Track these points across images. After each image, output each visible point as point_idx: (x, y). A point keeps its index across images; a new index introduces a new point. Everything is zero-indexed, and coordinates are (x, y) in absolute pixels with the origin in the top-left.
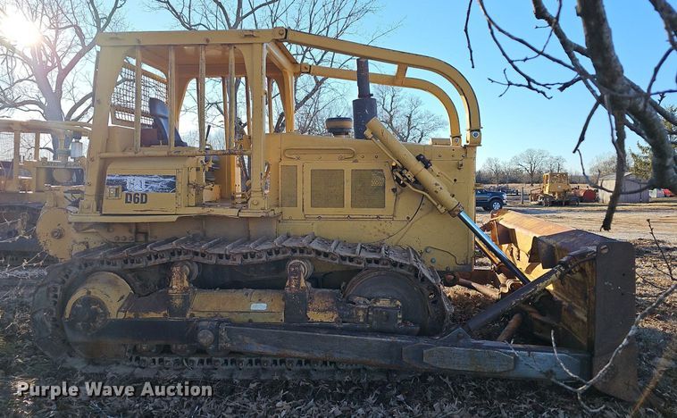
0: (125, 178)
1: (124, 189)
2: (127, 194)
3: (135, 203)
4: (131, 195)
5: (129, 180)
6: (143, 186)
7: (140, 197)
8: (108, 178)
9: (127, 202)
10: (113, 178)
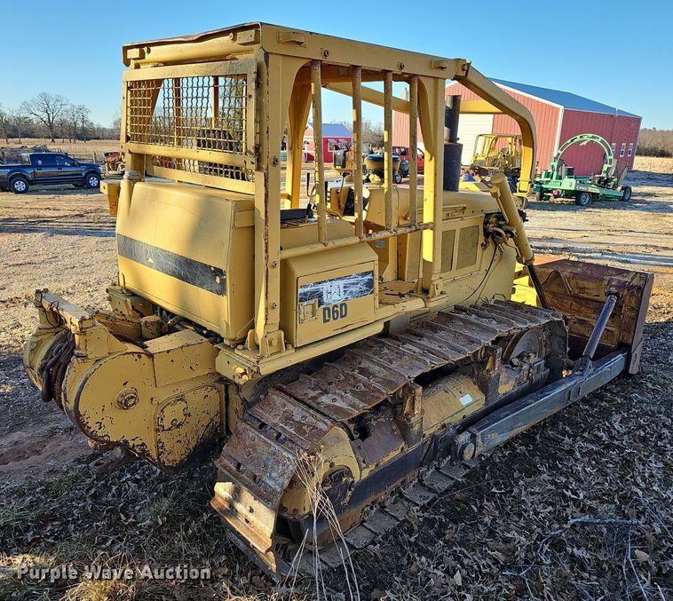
0: (320, 286)
1: (320, 303)
2: (324, 309)
3: (335, 319)
4: (328, 309)
5: (325, 287)
6: (342, 293)
7: (339, 309)
8: (300, 291)
9: (325, 321)
10: (306, 290)
